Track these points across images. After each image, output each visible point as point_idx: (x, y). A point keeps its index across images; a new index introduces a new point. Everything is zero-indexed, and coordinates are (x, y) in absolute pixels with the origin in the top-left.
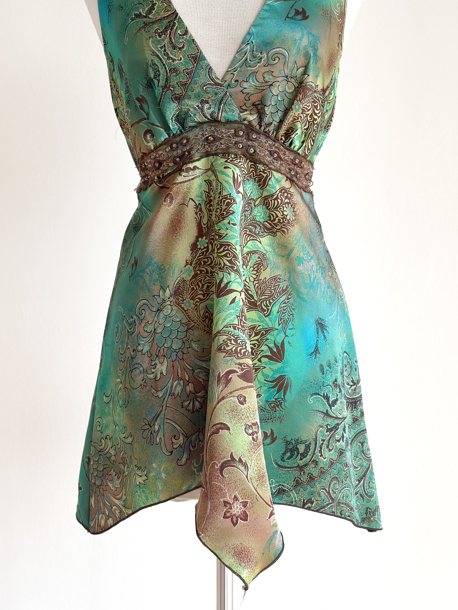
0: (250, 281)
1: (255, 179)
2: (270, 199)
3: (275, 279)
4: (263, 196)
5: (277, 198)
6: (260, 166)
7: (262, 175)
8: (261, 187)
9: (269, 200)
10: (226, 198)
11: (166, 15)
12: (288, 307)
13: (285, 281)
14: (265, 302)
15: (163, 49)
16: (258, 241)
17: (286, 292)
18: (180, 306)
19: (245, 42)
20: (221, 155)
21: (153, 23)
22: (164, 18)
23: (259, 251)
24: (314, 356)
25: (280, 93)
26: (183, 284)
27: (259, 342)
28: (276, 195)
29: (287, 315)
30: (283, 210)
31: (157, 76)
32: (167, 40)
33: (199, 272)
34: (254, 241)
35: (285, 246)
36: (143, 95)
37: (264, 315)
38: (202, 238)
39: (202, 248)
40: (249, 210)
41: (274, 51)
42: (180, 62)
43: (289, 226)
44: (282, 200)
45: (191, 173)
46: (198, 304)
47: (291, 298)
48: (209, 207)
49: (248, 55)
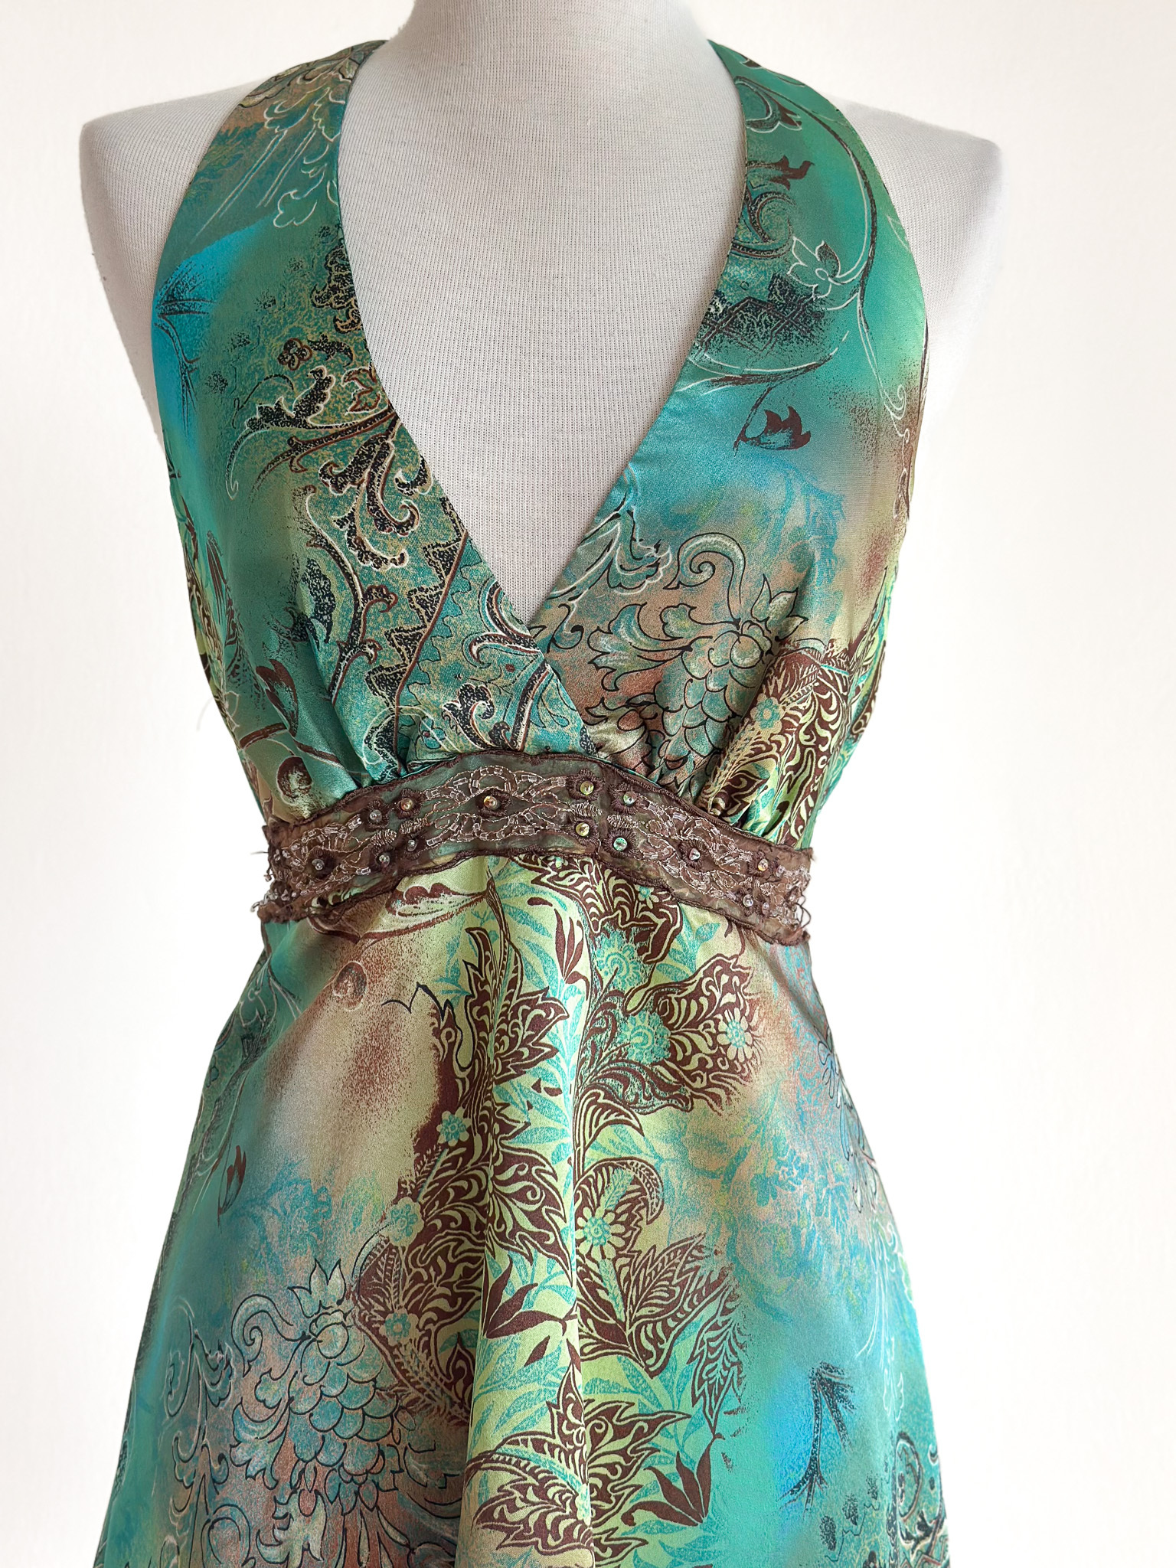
0: (604, 1257)
1: (628, 930)
2: (676, 995)
3: (684, 1249)
4: (652, 985)
5: (697, 994)
6: (644, 891)
7: (651, 921)
8: (647, 957)
9: (670, 999)
10: (533, 1004)
11: (359, 421)
12: (725, 1339)
13: (716, 1253)
14: (650, 1326)
15: (346, 527)
16: (634, 1127)
17: (719, 1289)
18: (376, 1331)
19: (608, 509)
20: (522, 856)
21: (319, 443)
22: (354, 428)
23: (635, 1159)
24: (806, 1492)
25: (714, 669)
26: (388, 1259)
27: (627, 1459)
28: (695, 984)
29: (720, 1367)
30: (714, 1031)
31: (324, 609)
32: (360, 501)
33: (439, 1223)
34: (619, 1126)
35: (720, 1144)
36: (279, 660)
37: (647, 1370)
38: (453, 1113)
39: (453, 1143)
40: (605, 1029)
41: (698, 543)
42: (398, 567)
43: (734, 1079)
44: (712, 999)
45: (423, 905)
46: (432, 1327)
47: (734, 1309)
48: (480, 1014)
49: (617, 553)
